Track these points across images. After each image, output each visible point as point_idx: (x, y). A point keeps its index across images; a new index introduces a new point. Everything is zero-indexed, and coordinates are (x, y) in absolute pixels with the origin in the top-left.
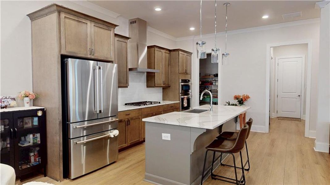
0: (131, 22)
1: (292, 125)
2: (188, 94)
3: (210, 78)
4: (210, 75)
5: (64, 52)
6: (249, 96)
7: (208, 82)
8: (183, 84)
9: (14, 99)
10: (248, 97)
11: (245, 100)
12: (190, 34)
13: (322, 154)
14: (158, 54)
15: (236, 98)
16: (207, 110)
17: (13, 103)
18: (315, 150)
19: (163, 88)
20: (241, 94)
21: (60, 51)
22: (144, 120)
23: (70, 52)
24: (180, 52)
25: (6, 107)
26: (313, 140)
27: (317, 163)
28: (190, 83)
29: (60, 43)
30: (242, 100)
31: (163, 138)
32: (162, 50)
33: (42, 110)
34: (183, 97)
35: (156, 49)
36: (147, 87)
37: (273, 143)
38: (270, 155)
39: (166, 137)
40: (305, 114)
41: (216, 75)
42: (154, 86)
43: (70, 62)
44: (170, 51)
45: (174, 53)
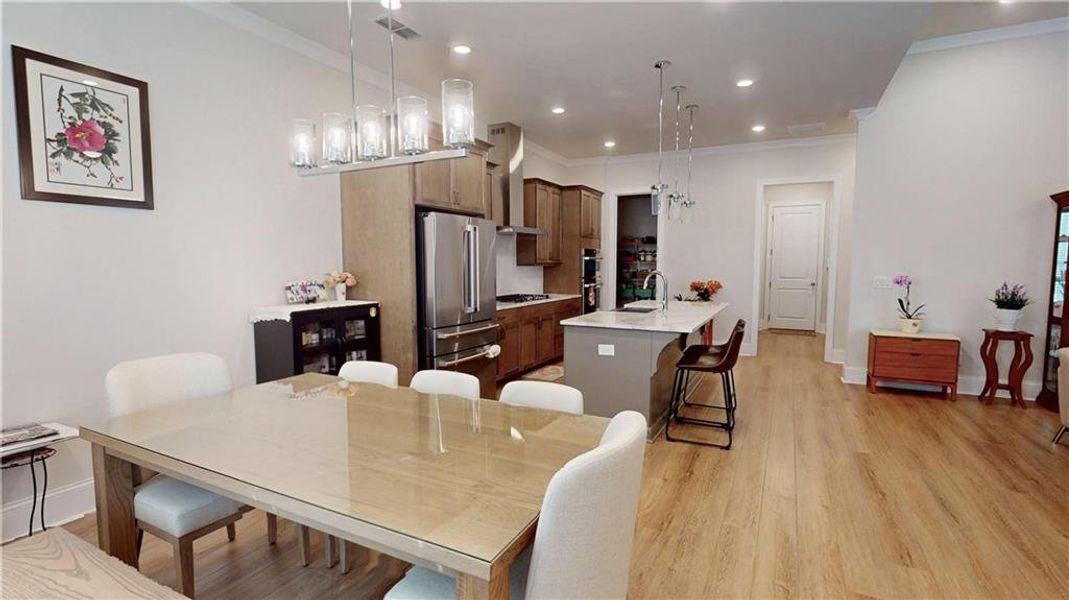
0: (493, 131)
1: (801, 343)
2: (594, 281)
3: (632, 246)
4: (633, 240)
5: (419, 201)
6: (722, 284)
7: (629, 254)
8: (587, 258)
9: (322, 286)
10: (719, 286)
11: (714, 292)
12: (604, 152)
13: (854, 387)
14: (542, 196)
15: (695, 287)
16: (651, 310)
17: (322, 293)
18: (844, 381)
19: (545, 268)
20: (704, 279)
21: (414, 198)
22: (562, 322)
23: (427, 200)
24: (583, 192)
25: (313, 300)
26: (839, 368)
27: (848, 399)
28: (597, 256)
29: (414, 184)
30: (706, 291)
31: (600, 353)
32: (548, 188)
33: (376, 306)
34: (587, 286)
35: (539, 186)
36: (518, 264)
37: (767, 372)
38: (765, 389)
39: (607, 350)
40: (825, 322)
41: (652, 241)
42: (533, 262)
43: (431, 220)
44: (561, 188)
45: (569, 193)
